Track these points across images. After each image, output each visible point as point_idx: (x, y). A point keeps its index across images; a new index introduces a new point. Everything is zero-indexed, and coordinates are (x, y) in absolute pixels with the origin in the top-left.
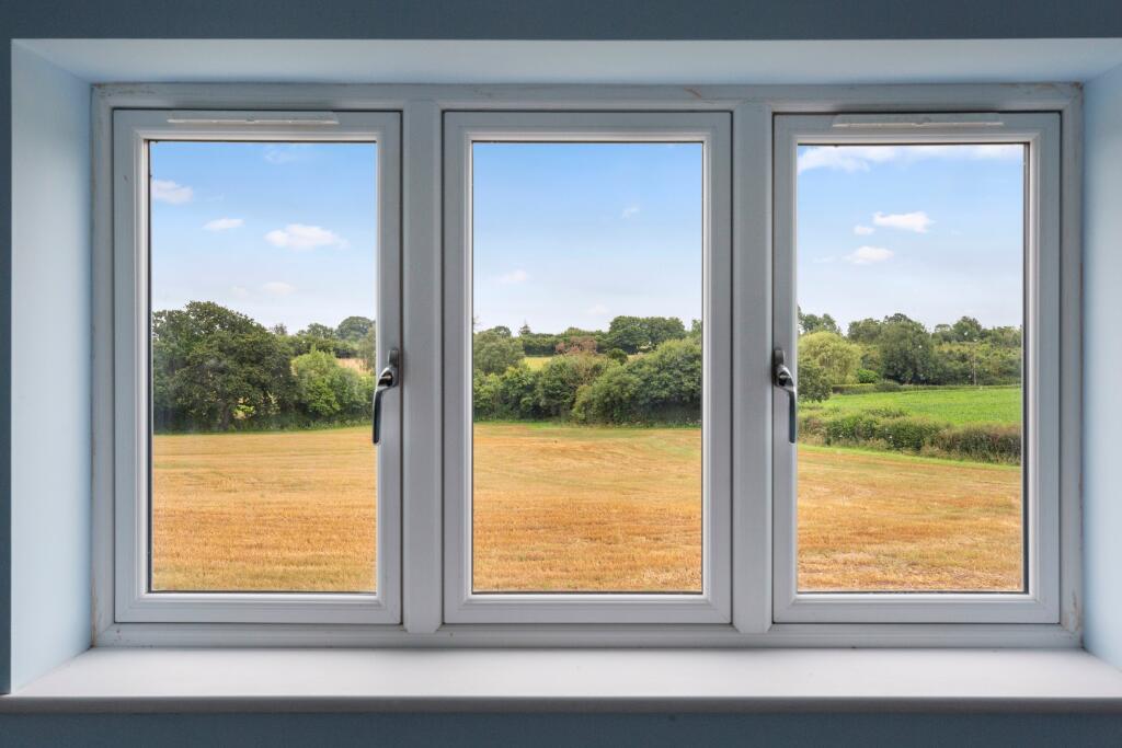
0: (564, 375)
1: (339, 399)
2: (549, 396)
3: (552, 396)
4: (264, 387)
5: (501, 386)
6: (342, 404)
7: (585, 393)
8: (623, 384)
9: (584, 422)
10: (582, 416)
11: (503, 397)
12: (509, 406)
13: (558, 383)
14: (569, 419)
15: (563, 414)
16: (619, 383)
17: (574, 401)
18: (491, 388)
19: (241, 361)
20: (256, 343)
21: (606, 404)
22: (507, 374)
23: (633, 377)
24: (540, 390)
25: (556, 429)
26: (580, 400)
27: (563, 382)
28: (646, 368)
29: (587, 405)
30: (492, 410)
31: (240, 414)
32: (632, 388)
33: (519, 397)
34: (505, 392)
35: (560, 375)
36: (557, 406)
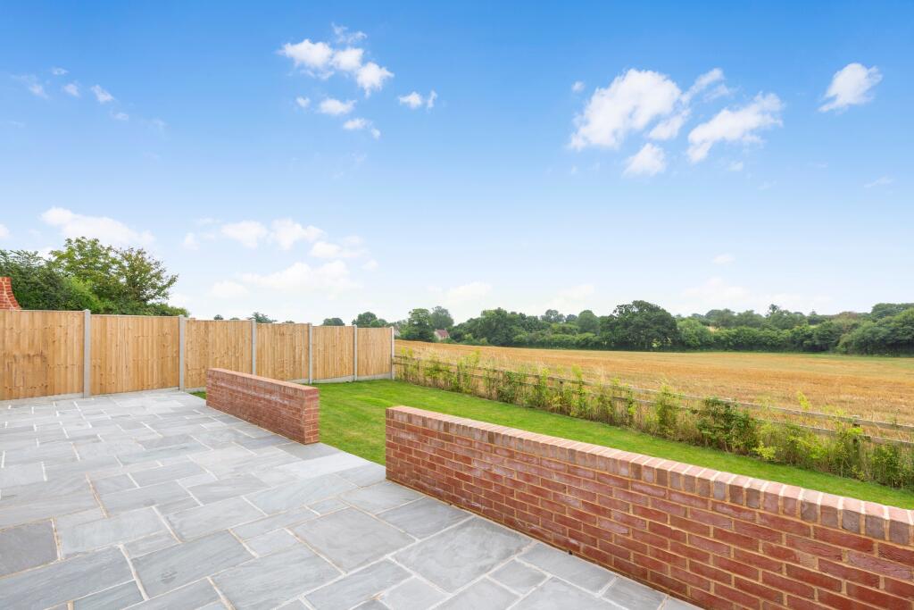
0: (831, 329)
1: (700, 340)
2: (820, 339)
3: (824, 339)
4: (665, 334)
5: (791, 335)
6: (701, 342)
7: (845, 338)
8: (874, 333)
9: (846, 353)
10: (844, 349)
11: (793, 341)
12: (796, 345)
13: (827, 333)
14: (835, 352)
15: (831, 348)
16: (871, 332)
17: (838, 342)
18: (785, 336)
19: (655, 323)
20: (661, 316)
21: (861, 343)
22: (795, 329)
23: (882, 329)
24: (815, 337)
25: (827, 356)
26: (842, 342)
27: (831, 332)
28: (892, 324)
29: (846, 344)
30: (786, 347)
31: (655, 345)
32: (881, 335)
33: (802, 341)
34: (793, 338)
35: (829, 329)
36: (827, 344)
